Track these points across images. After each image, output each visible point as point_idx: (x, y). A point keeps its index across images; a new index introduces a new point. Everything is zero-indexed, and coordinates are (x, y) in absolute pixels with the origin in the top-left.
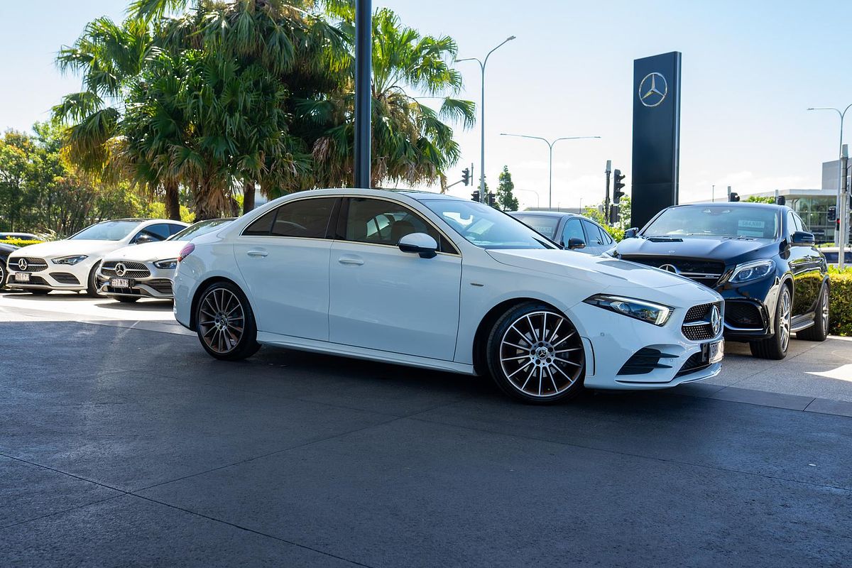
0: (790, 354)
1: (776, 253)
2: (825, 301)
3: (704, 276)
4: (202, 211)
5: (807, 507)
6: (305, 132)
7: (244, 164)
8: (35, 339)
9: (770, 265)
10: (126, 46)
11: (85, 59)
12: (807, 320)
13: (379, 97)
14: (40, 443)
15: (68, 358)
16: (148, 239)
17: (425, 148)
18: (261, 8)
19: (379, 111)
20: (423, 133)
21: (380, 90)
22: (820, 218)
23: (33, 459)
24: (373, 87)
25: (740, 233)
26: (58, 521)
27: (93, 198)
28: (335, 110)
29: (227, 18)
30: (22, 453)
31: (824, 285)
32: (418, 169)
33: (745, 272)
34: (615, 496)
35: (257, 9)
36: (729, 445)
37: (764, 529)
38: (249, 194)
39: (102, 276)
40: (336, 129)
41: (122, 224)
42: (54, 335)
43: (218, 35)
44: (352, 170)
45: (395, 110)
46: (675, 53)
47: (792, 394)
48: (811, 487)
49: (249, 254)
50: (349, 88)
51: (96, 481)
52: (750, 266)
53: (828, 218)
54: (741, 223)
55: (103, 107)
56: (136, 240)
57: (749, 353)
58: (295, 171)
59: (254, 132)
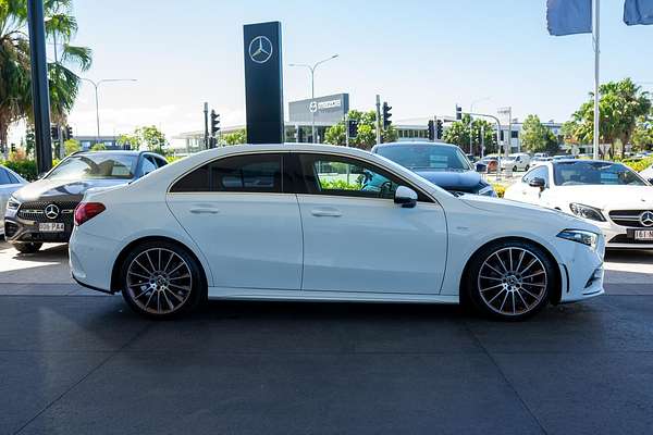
25: (432, 165)
49: (193, 212)
54: (432, 158)
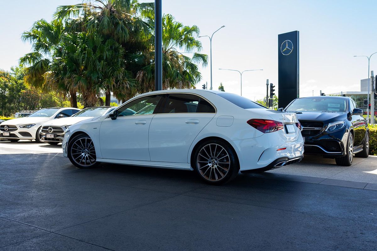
0: (353, 164)
1: (346, 118)
2: (368, 139)
3: (314, 129)
4: (87, 104)
5: (373, 234)
6: (133, 69)
7: (106, 83)
8: (11, 161)
9: (344, 123)
10: (53, 32)
11: (35, 37)
12: (360, 148)
13: (165, 52)
14: (11, 209)
15: (26, 170)
16: (63, 116)
17: (186, 75)
18: (113, 14)
19: (166, 59)
20: (185, 68)
21: (166, 49)
22: (360, 104)
23: (7, 217)
24: (163, 48)
25: (329, 109)
26: (18, 246)
27: (39, 99)
28: (146, 59)
29: (98, 18)
30: (2, 214)
31: (367, 132)
32: (183, 84)
33: (333, 127)
34: (282, 230)
35: (111, 15)
36: (332, 205)
37: (354, 245)
38: (108, 96)
39: (42, 133)
40: (146, 67)
41: (51, 110)
42: (19, 159)
43: (93, 26)
44: (154, 85)
45: (173, 58)
46: (296, 32)
47: (357, 181)
48: (373, 224)
50: (152, 49)
51: (37, 227)
52: (335, 124)
53: (364, 104)
54: (329, 105)
55: (43, 58)
56: (57, 117)
57: (335, 163)
58: (128, 86)
59: (110, 69)
